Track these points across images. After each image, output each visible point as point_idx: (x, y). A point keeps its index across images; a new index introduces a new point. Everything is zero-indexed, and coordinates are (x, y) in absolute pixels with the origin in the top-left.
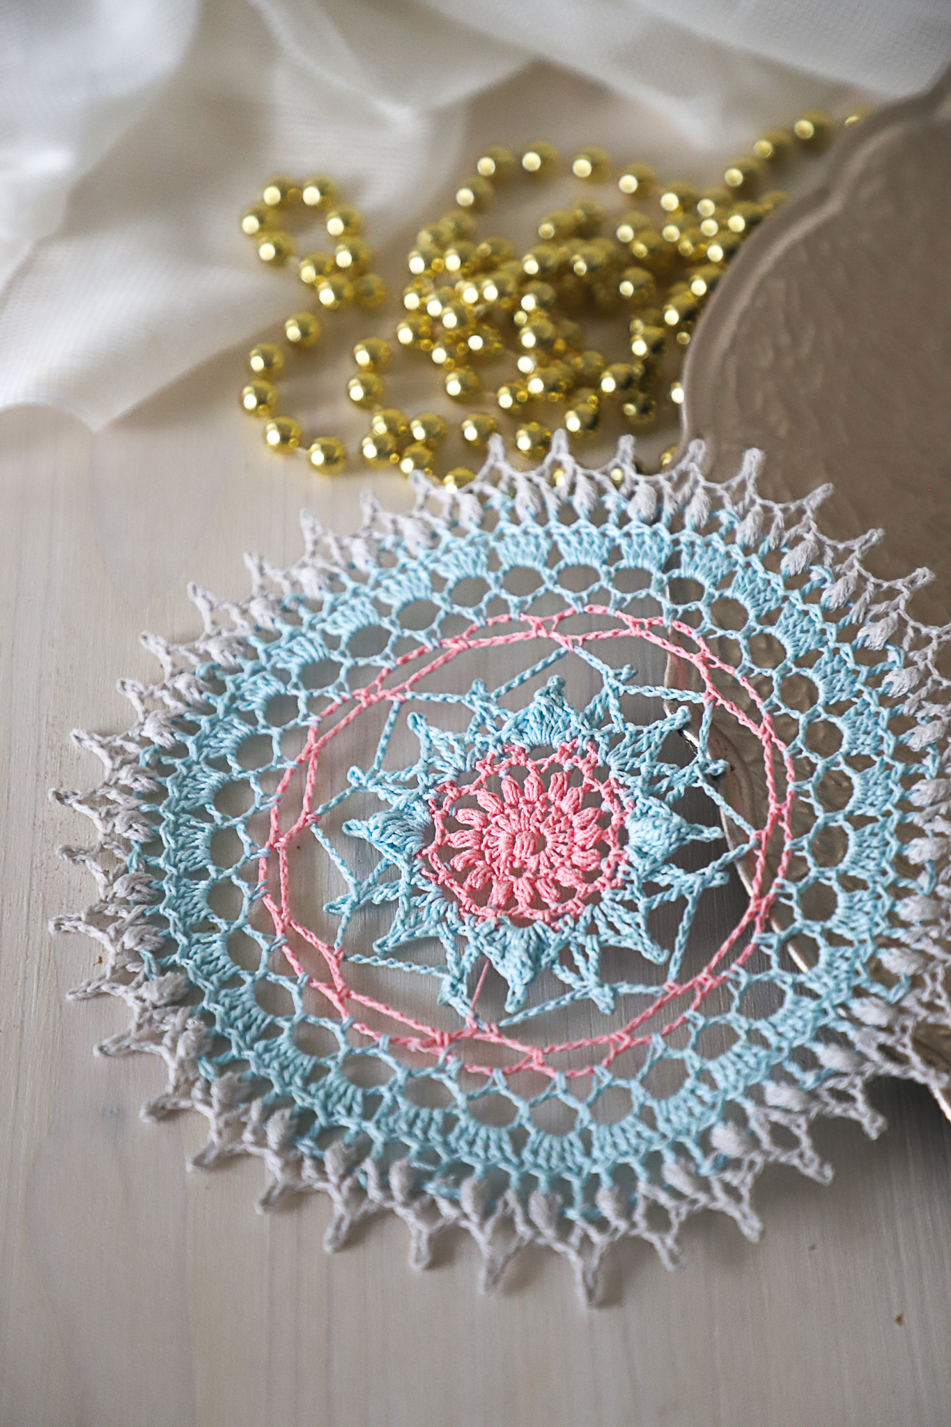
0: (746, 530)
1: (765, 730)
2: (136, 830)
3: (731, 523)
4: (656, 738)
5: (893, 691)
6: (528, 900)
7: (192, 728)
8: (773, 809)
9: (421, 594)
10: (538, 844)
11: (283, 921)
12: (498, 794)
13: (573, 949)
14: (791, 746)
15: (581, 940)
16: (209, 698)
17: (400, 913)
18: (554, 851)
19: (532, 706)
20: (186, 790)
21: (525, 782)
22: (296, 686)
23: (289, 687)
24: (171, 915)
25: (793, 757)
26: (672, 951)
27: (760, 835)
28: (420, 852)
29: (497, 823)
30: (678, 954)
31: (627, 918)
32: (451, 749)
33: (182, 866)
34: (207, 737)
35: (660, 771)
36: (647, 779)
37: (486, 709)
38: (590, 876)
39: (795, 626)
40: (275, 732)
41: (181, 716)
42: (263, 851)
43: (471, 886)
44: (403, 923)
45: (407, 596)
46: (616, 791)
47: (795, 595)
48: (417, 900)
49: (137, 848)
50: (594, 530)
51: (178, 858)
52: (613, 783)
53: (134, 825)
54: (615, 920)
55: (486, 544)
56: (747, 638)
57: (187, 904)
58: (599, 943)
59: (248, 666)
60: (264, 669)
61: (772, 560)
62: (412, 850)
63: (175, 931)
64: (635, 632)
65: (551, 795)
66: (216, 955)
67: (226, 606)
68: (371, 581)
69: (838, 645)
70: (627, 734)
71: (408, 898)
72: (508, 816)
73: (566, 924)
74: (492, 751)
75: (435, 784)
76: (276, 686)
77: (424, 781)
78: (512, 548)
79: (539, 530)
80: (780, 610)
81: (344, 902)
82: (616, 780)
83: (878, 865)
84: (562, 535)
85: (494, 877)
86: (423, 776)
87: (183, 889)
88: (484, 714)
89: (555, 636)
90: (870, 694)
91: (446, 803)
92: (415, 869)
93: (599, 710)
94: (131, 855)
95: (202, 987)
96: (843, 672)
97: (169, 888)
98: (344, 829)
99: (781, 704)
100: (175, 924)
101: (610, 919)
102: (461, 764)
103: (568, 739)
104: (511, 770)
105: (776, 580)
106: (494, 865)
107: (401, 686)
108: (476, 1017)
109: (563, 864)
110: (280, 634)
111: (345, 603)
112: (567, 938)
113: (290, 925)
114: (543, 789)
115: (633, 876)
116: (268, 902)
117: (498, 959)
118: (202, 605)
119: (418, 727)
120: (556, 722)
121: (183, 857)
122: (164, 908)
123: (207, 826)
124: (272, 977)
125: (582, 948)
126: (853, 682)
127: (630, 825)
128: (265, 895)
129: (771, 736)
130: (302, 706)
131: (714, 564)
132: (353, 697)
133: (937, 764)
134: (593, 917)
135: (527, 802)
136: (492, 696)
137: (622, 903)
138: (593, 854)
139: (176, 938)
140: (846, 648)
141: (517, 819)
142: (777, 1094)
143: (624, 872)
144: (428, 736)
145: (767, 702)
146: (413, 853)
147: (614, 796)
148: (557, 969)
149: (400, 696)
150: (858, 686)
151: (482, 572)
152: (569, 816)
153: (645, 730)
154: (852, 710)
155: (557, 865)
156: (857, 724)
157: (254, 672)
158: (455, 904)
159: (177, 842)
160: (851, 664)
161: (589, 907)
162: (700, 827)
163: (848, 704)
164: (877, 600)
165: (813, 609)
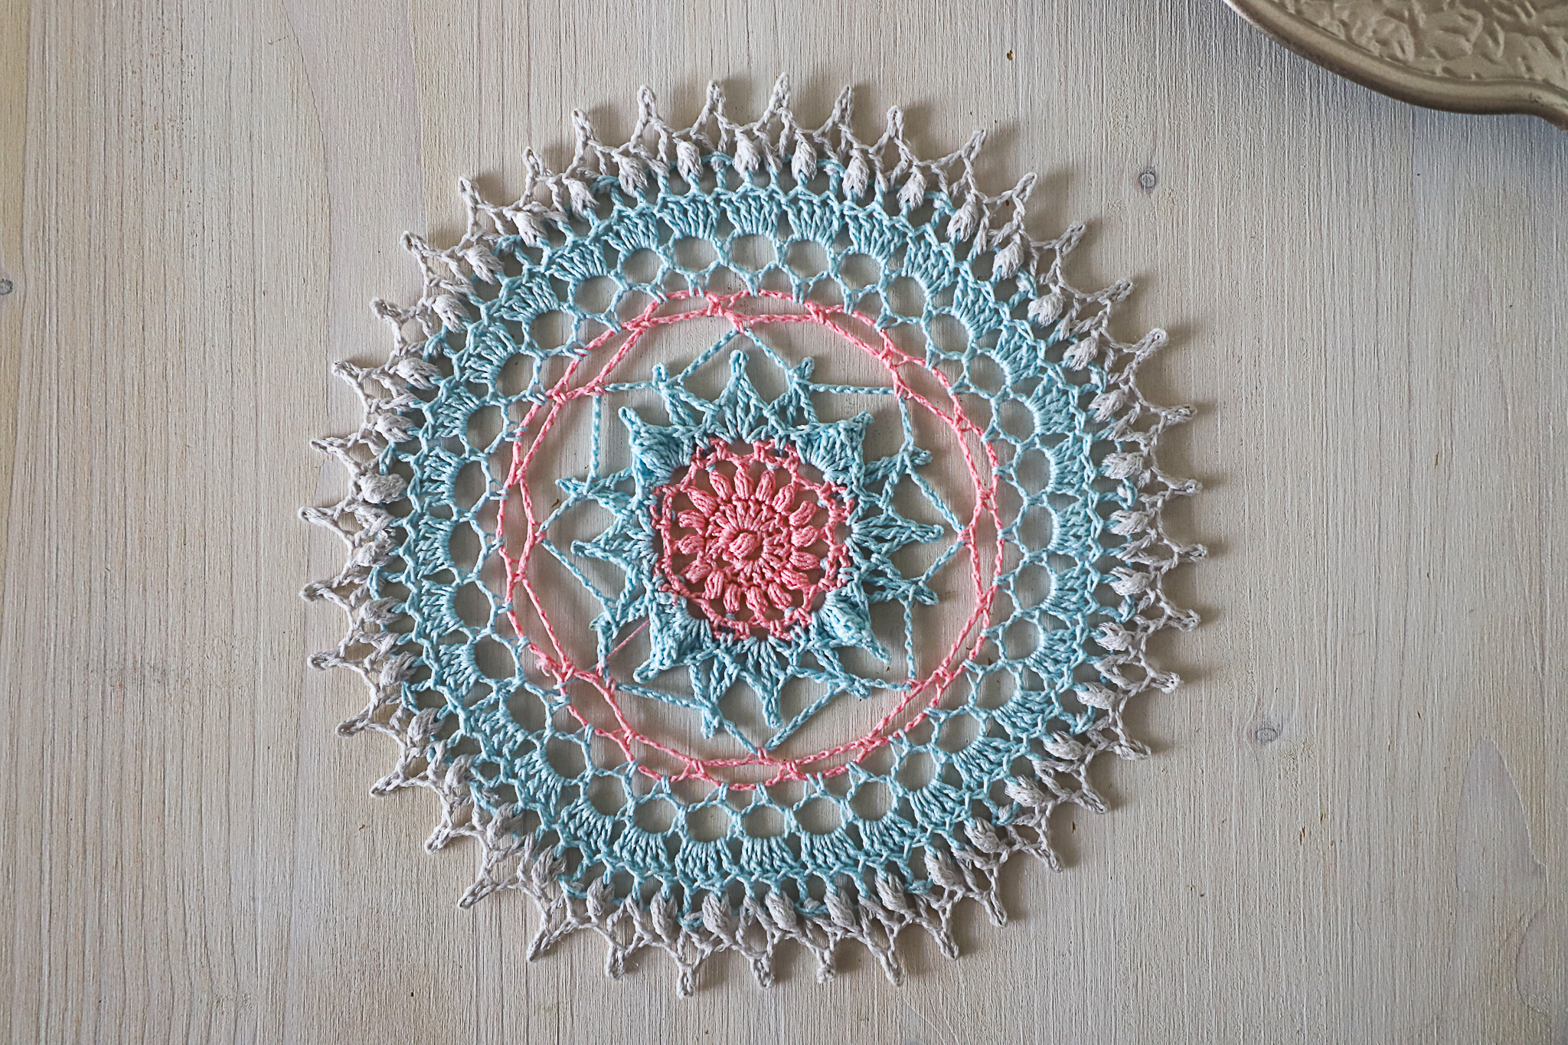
3: (1097, 387)
5: (1102, 642)
6: (713, 596)
7: (556, 240)
8: (941, 670)
9: (822, 241)
10: (754, 553)
11: (516, 475)
13: (716, 664)
14: (993, 627)
15: (727, 661)
16: (589, 216)
17: (610, 532)
18: (761, 569)
19: (832, 429)
21: (781, 491)
23: (660, 248)
24: (428, 420)
25: (987, 638)
27: (916, 685)
28: (661, 488)
29: (736, 507)
30: (788, 730)
31: (773, 670)
32: (747, 411)
33: (468, 373)
34: (564, 255)
35: (885, 568)
36: (871, 569)
37: (798, 396)
38: (771, 614)
39: (1073, 526)
40: (623, 285)
41: (555, 221)
42: (541, 397)
43: (678, 549)
44: (607, 543)
46: (841, 559)
47: (1094, 497)
48: (630, 530)
49: (443, 333)
50: (992, 300)
51: (469, 363)
52: (844, 550)
54: (763, 666)
55: (903, 236)
56: (1032, 505)
57: (448, 415)
58: (738, 675)
59: (642, 204)
60: (652, 216)
61: (1101, 451)
62: (656, 481)
63: (423, 436)
64: (956, 425)
65: (792, 520)
66: (443, 477)
67: (662, 128)
68: (792, 195)
69: (1092, 569)
70: (885, 514)
71: (626, 524)
72: (748, 508)
73: (726, 641)
74: (776, 442)
75: (713, 434)
77: (707, 424)
78: (920, 259)
79: (952, 261)
80: (1075, 500)
81: (574, 489)
82: (848, 550)
83: (981, 777)
84: (965, 281)
85: (701, 554)
86: (710, 419)
87: (454, 397)
88: (794, 398)
89: (895, 374)
90: (1083, 631)
91: (710, 459)
92: (646, 502)
93: (880, 474)
94: (434, 336)
95: (412, 505)
96: (1078, 595)
97: (443, 391)
98: (620, 411)
99: (1012, 585)
100: (427, 429)
101: (761, 660)
102: (745, 432)
103: (839, 482)
104: (777, 470)
105: (1091, 472)
106: (709, 543)
107: (748, 318)
108: (606, 667)
109: (759, 585)
112: (718, 653)
114: (791, 508)
115: (802, 643)
116: (515, 449)
117: (656, 629)
118: (642, 112)
119: (737, 365)
122: (428, 409)
124: (474, 525)
126: (1079, 610)
127: (830, 598)
128: (516, 442)
129: (985, 607)
130: (659, 274)
131: (1056, 417)
132: (706, 297)
133: (1084, 729)
134: (749, 650)
135: (771, 508)
136: (811, 387)
137: (779, 655)
138: (787, 598)
139: (421, 442)
140: (1095, 577)
141: (753, 516)
143: (798, 634)
144: (738, 382)
145: (1004, 577)
146: (655, 486)
147: (837, 562)
148: (693, 672)
149: (741, 328)
151: (882, 261)
152: (793, 549)
153: (900, 522)
155: (755, 583)
156: (1055, 648)
157: (642, 214)
159: (477, 347)
160: (1089, 593)
161: (753, 639)
162: (878, 644)
163: (1063, 625)
164: (1150, 551)
165: (1098, 524)
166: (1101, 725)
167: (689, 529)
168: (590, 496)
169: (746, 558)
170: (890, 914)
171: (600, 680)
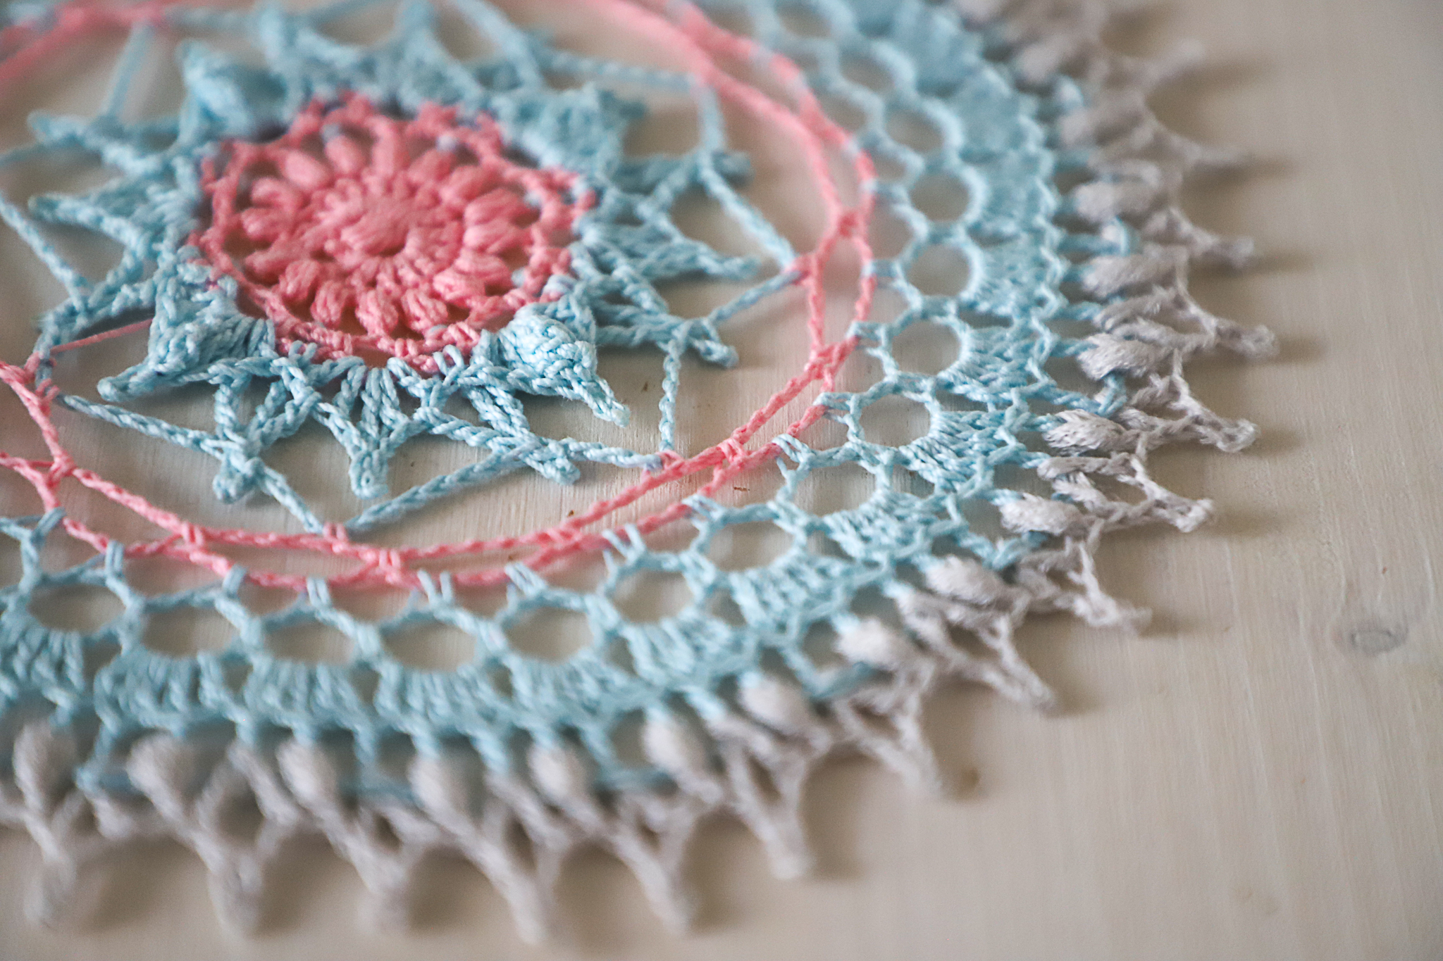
1: (828, 352)
3: (1070, 105)
4: (680, 259)
5: (1056, 434)
10: (388, 249)
12: (409, 158)
13: (273, 390)
14: (838, 395)
18: (397, 269)
21: (459, 172)
26: (392, 494)
27: (672, 459)
28: (232, 142)
29: (367, 186)
30: (395, 504)
31: (389, 413)
36: (611, 287)
38: (402, 331)
39: (1012, 268)
46: (555, 269)
48: (153, 187)
52: (563, 258)
54: (369, 403)
56: (934, 236)
58: (313, 408)
61: (1070, 177)
62: (223, 128)
64: (798, 125)
65: (471, 212)
69: (1043, 329)
70: (649, 224)
73: (301, 353)
74: (462, 110)
82: (571, 259)
83: (786, 613)
85: (285, 239)
86: (347, 68)
90: (1018, 412)
91: (334, 117)
92: (198, 150)
96: (1013, 364)
99: (884, 342)
101: (365, 398)
103: (570, 167)
104: (458, 145)
105: (1051, 202)
108: (46, 363)
112: (281, 372)
114: (471, 195)
115: (450, 374)
117: (167, 322)
125: (286, 396)
126: (1012, 386)
127: (524, 315)
129: (826, 364)
133: (1011, 557)
134: (344, 375)
137: (402, 392)
138: (437, 310)
140: (1049, 341)
143: (448, 359)
145: (869, 325)
146: (220, 135)
147: (544, 272)
148: (221, 396)
152: (463, 250)
154: (968, 416)
155: (378, 286)
156: (960, 436)
160: (1035, 363)
161: (356, 361)
162: (608, 390)
164: (1163, 317)
165: (1059, 267)
166: (1049, 558)
167: (267, 204)
168: (93, 142)
169: (372, 251)
170: (554, 810)
171: (29, 382)
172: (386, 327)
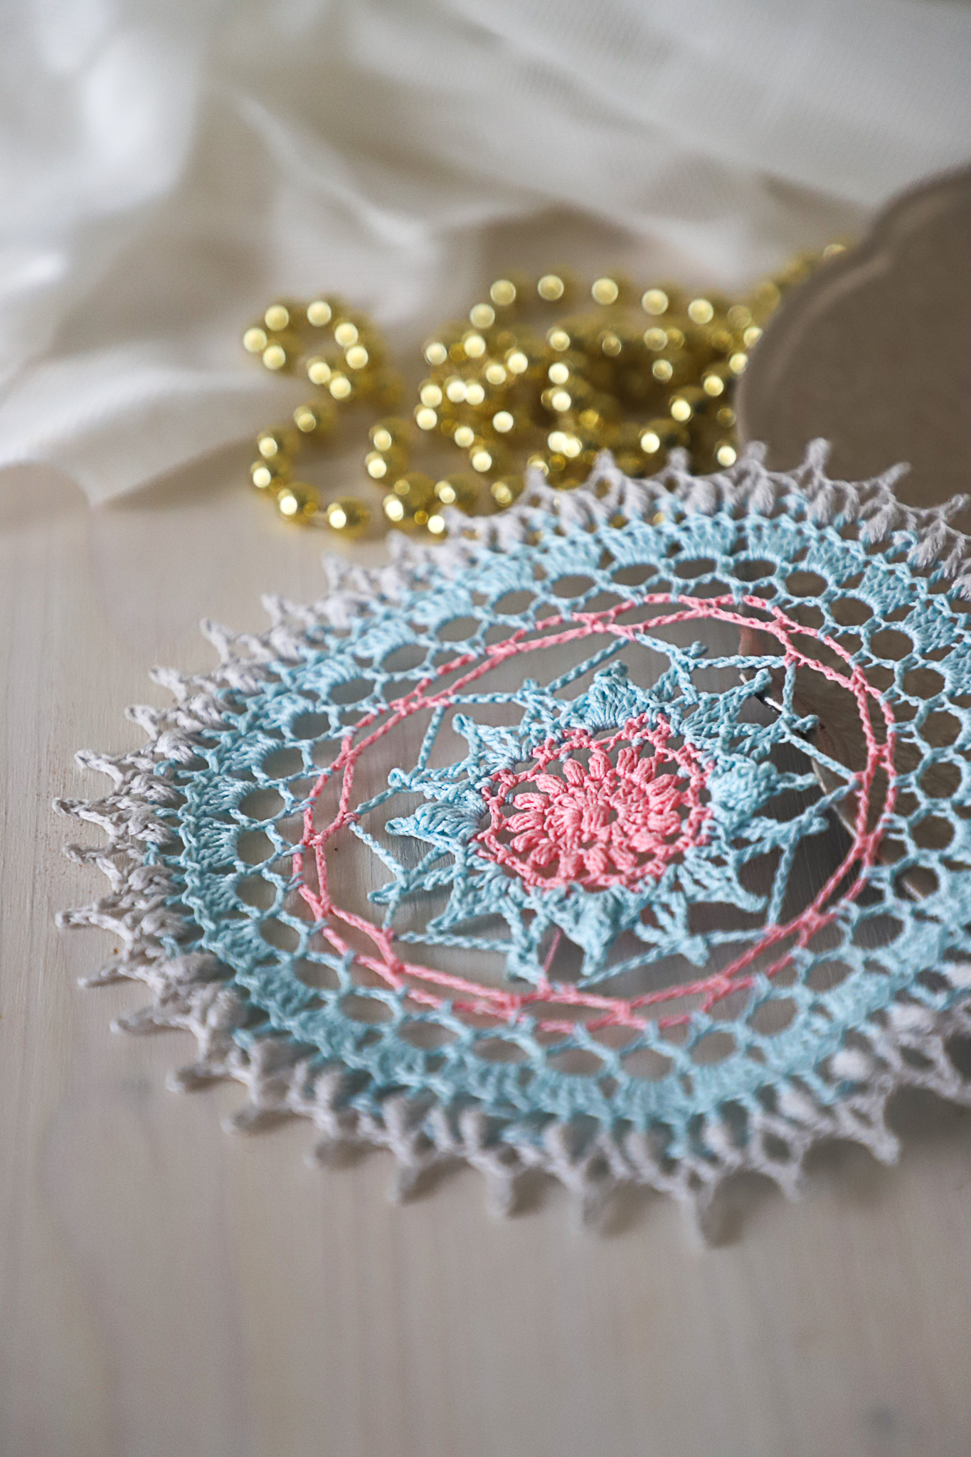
0: (817, 509)
1: (857, 681)
2: (153, 830)
3: (800, 506)
4: (734, 702)
6: (602, 866)
7: (211, 743)
8: (872, 749)
9: (461, 611)
10: (609, 815)
11: (323, 907)
12: (559, 775)
13: (656, 908)
14: (888, 691)
15: (665, 898)
16: (229, 717)
17: (456, 893)
18: (628, 821)
19: (592, 688)
20: (206, 797)
21: (590, 761)
22: (326, 703)
23: (318, 704)
24: (195, 902)
25: (890, 702)
26: (770, 896)
27: (860, 776)
28: (475, 837)
29: (560, 803)
30: (777, 899)
31: (715, 873)
32: (503, 741)
33: (206, 862)
34: (228, 750)
35: (741, 731)
36: (728, 739)
37: (541, 703)
38: (670, 839)
39: (880, 585)
40: (304, 745)
41: (199, 733)
42: (296, 848)
43: (535, 863)
44: (460, 901)
45: (445, 613)
46: (693, 755)
47: (878, 560)
48: (474, 880)
49: (154, 848)
50: (648, 529)
51: (200, 855)
52: (690, 748)
53: (150, 825)
54: (700, 875)
55: (530, 558)
56: (828, 601)
57: (213, 894)
58: (686, 900)
59: (271, 688)
60: (288, 690)
61: (849, 532)
62: (465, 835)
63: (200, 918)
64: (702, 612)
65: (620, 770)
66: (248, 938)
67: (244, 638)
68: (404, 604)
69: (930, 596)
70: (701, 703)
71: (465, 878)
72: (573, 795)
73: (646, 884)
74: (550, 736)
75: (487, 774)
76: (302, 704)
77: (473, 771)
78: (559, 558)
79: (586, 538)
80: (862, 573)
81: (391, 888)
82: (693, 745)
85: (561, 852)
86: (474, 768)
87: (207, 881)
88: (539, 707)
89: (613, 628)
91: (502, 791)
92: (470, 851)
93: (668, 686)
94: (147, 854)
95: (234, 967)
96: (939, 620)
97: (191, 881)
98: (387, 828)
99: (872, 657)
100: (200, 912)
101: (697, 877)
102: (516, 753)
103: (635, 714)
104: (572, 752)
105: (856, 548)
106: (561, 842)
107: (444, 692)
108: (550, 981)
109: (638, 830)
110: (304, 660)
111: (376, 626)
112: (648, 898)
113: (331, 912)
114: (609, 765)
115: (720, 832)
116: (306, 892)
117: (571, 925)
118: (217, 639)
119: (466, 728)
120: (620, 701)
121: (207, 854)
122: (187, 897)
123: (232, 827)
124: (313, 956)
125: (666, 907)
126: (951, 630)
127: (711, 784)
128: (301, 885)
129: (863, 686)
130: (334, 721)
131: (785, 541)
132: (391, 708)
134: (676, 876)
135: (593, 780)
136: (547, 690)
137: (708, 859)
138: (672, 816)
139: (202, 925)
140: (940, 598)
141: (583, 795)
142: (903, 1016)
143: (710, 828)
144: (476, 734)
145: (856, 654)
146: (468, 838)
147: (690, 760)
148: (639, 928)
149: (444, 701)
150: (957, 631)
151: (527, 584)
152: (642, 786)
153: (721, 697)
154: (953, 653)
155: (631, 833)
156: (960, 666)
157: (278, 694)
158: (518, 879)
159: (199, 841)
160: (947, 612)
161: (672, 867)
162: (791, 775)
163: (948, 649)
165: (899, 568)
169: (605, 823)
172: (662, 843)
